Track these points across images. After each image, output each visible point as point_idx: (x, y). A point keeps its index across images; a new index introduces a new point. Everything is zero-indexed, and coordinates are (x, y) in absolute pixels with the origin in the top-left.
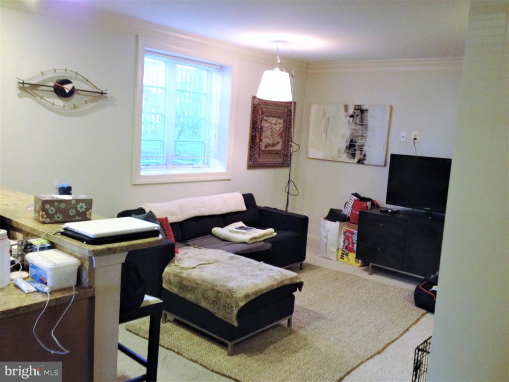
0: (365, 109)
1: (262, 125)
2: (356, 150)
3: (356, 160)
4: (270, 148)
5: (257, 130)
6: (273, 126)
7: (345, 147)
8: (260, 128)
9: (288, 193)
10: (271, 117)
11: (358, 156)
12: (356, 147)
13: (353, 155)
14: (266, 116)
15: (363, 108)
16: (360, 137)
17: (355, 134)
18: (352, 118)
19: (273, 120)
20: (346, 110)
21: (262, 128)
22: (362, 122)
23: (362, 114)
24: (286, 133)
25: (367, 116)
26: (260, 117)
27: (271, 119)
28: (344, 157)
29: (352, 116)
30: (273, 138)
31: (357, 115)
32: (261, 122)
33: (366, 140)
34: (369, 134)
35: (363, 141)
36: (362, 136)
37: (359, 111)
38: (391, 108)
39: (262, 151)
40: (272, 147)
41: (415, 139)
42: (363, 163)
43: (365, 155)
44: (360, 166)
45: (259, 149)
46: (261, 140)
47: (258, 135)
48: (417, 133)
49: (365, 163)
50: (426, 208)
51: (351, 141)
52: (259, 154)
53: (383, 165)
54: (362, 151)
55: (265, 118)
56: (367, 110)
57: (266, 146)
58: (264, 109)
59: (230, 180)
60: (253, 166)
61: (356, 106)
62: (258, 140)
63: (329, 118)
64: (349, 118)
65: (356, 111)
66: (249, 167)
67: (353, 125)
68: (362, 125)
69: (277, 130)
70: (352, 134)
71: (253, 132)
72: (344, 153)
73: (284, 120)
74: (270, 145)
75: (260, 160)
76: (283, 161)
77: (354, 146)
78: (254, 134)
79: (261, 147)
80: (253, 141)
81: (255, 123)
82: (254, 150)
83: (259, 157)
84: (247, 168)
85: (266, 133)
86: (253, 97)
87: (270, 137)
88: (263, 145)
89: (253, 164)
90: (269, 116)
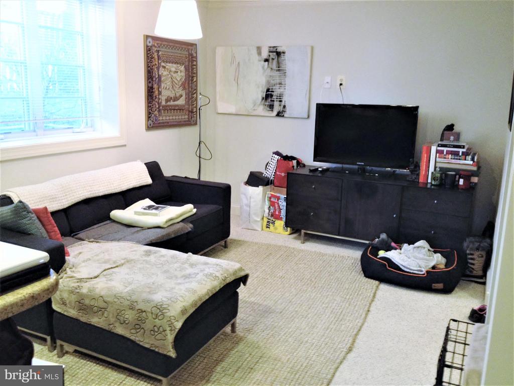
0: (281, 51)
1: (160, 73)
2: (274, 101)
3: (275, 113)
4: (172, 103)
5: (154, 79)
6: (174, 75)
7: (260, 98)
8: (157, 76)
9: (200, 157)
10: (169, 63)
11: (277, 108)
12: (274, 97)
13: (271, 107)
14: (164, 62)
15: (279, 50)
16: (278, 86)
17: (272, 82)
18: (267, 63)
19: (173, 67)
20: (259, 53)
21: (160, 77)
22: (279, 68)
23: (278, 57)
24: (189, 83)
25: (285, 60)
26: (157, 63)
27: (170, 65)
28: (261, 110)
29: (266, 60)
30: (174, 90)
31: (273, 59)
32: (158, 69)
33: (285, 89)
34: (288, 81)
35: (282, 90)
36: (280, 84)
37: (275, 54)
38: (312, 48)
39: (163, 106)
40: (174, 101)
41: (341, 84)
42: (283, 116)
43: (284, 107)
44: (279, 119)
45: (158, 103)
46: (160, 93)
47: (155, 86)
48: (343, 77)
49: (285, 115)
50: (358, 163)
51: (268, 90)
52: (159, 111)
53: (307, 117)
54: (281, 101)
55: (163, 64)
56: (284, 53)
57: (167, 100)
58: (160, 53)
59: (125, 145)
60: (152, 127)
61: (270, 47)
62: (157, 92)
63: (239, 63)
64: (263, 63)
65: (271, 54)
66: (148, 127)
67: (269, 70)
68: (279, 70)
69: (179, 79)
70: (268, 82)
71: (150, 82)
72: (260, 105)
73: (185, 67)
74: (171, 98)
75: (161, 118)
76: (189, 118)
77: (272, 96)
78: (150, 85)
79: (161, 103)
80: (151, 94)
81: (151, 71)
82: (153, 105)
83: (159, 115)
84: (146, 130)
85: (166, 84)
86: (147, 37)
87: (171, 89)
88: (163, 99)
89: (153, 124)
90: (167, 62)
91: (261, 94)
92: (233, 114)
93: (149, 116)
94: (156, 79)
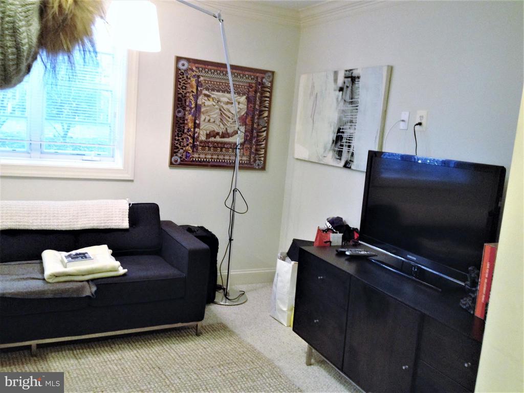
0: (356, 76)
1: (199, 102)
2: (342, 146)
3: (342, 163)
5: (188, 108)
6: (225, 107)
7: (331, 142)
8: (193, 106)
9: (233, 210)
10: (218, 91)
12: (344, 140)
13: (340, 153)
14: (207, 89)
15: (355, 74)
16: (349, 124)
17: (344, 119)
18: (341, 92)
19: (224, 96)
20: (336, 80)
21: (198, 107)
22: (352, 99)
23: (352, 84)
24: (253, 118)
25: (359, 88)
26: (195, 90)
27: (220, 94)
28: (330, 158)
29: (341, 89)
30: (224, 125)
31: (347, 87)
32: (196, 97)
33: (355, 129)
34: (360, 118)
35: (352, 131)
36: (351, 122)
37: (350, 79)
38: (391, 69)
39: (201, 142)
40: (223, 136)
41: (420, 124)
42: (350, 168)
43: (352, 155)
44: (346, 171)
45: (193, 138)
46: (196, 126)
47: (189, 117)
48: (422, 113)
49: (352, 167)
50: (408, 256)
51: (339, 131)
52: (194, 147)
54: (349, 146)
55: (205, 92)
56: (358, 77)
57: (208, 136)
58: (202, 78)
59: (132, 181)
60: (180, 164)
61: (346, 71)
62: (191, 125)
63: (317, 94)
64: (337, 92)
65: (346, 80)
66: (171, 164)
67: (342, 103)
68: (352, 103)
69: (234, 112)
70: (340, 119)
71: (179, 112)
72: (330, 150)
73: (248, 99)
74: (218, 134)
75: (196, 155)
76: (250, 161)
77: (342, 138)
78: (180, 115)
79: (198, 137)
80: (179, 125)
81: (183, 99)
82: (183, 139)
83: (193, 151)
84: (169, 166)
85: (209, 116)
86: (178, 59)
87: (218, 122)
88: (201, 132)
89: (181, 161)
90: (213, 90)
91: (332, 136)
92: (305, 161)
93: (174, 150)
94: (191, 108)
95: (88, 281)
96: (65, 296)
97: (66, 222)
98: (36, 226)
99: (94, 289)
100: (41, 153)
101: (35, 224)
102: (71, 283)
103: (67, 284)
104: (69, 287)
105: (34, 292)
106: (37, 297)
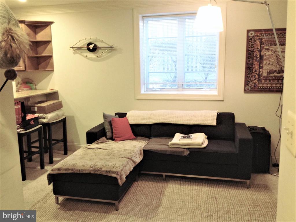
1: (262, 54)
4: (275, 74)
5: (255, 58)
8: (258, 56)
10: (275, 45)
14: (267, 45)
21: (261, 57)
26: (259, 47)
27: (277, 47)
30: (280, 65)
32: (260, 51)
39: (264, 77)
40: (279, 73)
45: (259, 75)
46: (261, 68)
47: (256, 63)
52: (259, 80)
55: (266, 47)
57: (269, 73)
58: (263, 40)
59: (223, 101)
60: (250, 91)
62: (257, 67)
71: (249, 61)
74: (275, 71)
75: (261, 85)
79: (262, 74)
80: (249, 68)
81: (252, 53)
82: (252, 76)
83: (259, 83)
84: (244, 92)
85: (269, 61)
86: (248, 31)
87: (275, 64)
88: (264, 71)
89: (251, 89)
90: (271, 45)
93: (247, 83)
94: (257, 58)
95: (187, 149)
96: (175, 154)
97: (186, 121)
98: (173, 122)
99: (188, 152)
100: (183, 88)
101: (172, 121)
102: (179, 149)
103: (178, 149)
104: (177, 150)
105: (163, 151)
106: (164, 153)
